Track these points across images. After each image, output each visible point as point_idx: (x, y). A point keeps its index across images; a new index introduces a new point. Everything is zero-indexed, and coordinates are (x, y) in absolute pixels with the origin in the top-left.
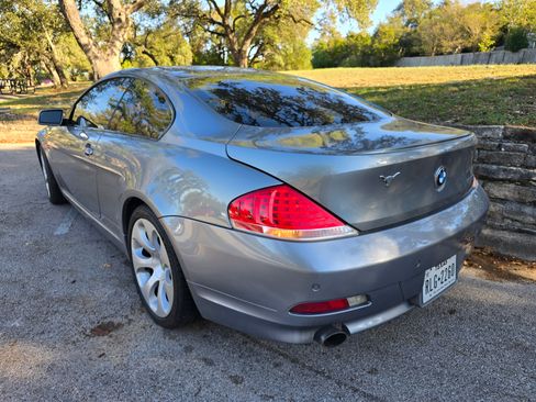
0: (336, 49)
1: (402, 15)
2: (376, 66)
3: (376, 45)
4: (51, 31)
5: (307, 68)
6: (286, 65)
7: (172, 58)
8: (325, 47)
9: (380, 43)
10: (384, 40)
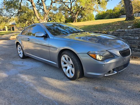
0: (103, 14)
1: (121, 4)
2: (113, 18)
3: (114, 13)
4: (33, 16)
5: (94, 20)
6: (88, 19)
7: (60, 20)
8: (100, 14)
9: (115, 12)
10: (116, 11)
